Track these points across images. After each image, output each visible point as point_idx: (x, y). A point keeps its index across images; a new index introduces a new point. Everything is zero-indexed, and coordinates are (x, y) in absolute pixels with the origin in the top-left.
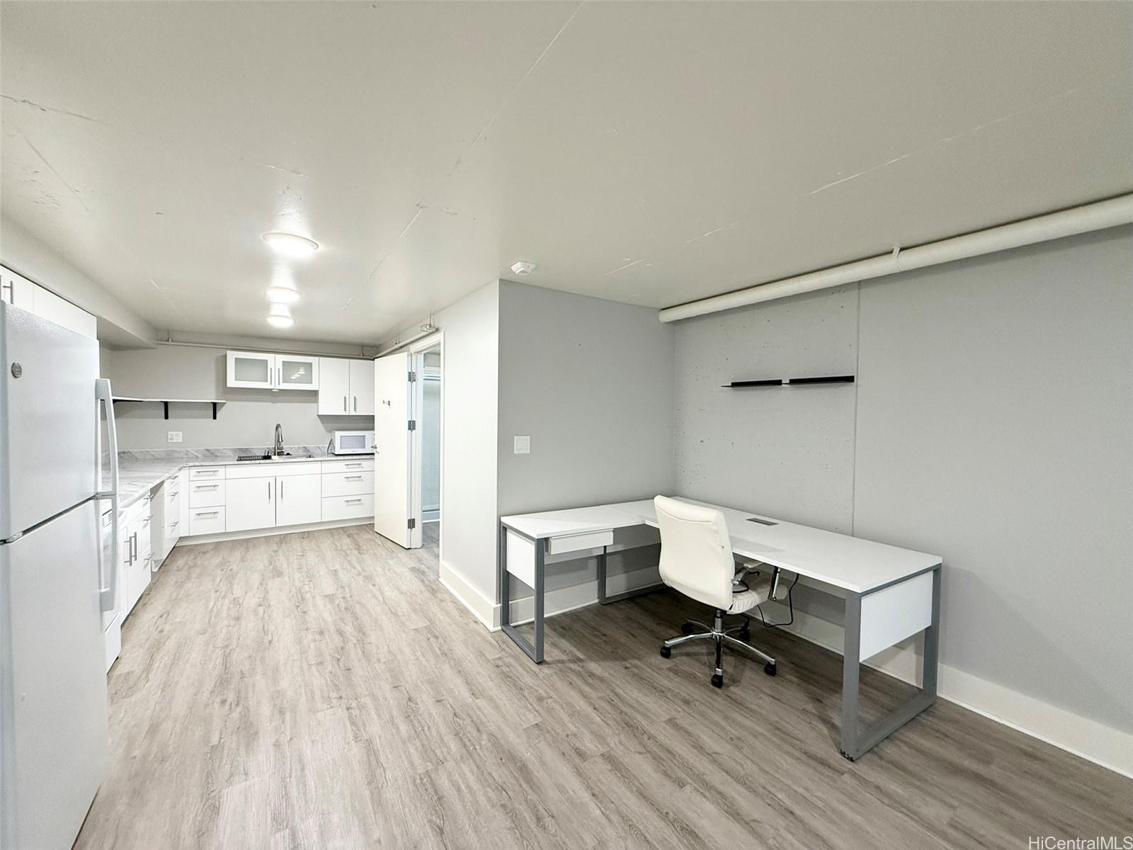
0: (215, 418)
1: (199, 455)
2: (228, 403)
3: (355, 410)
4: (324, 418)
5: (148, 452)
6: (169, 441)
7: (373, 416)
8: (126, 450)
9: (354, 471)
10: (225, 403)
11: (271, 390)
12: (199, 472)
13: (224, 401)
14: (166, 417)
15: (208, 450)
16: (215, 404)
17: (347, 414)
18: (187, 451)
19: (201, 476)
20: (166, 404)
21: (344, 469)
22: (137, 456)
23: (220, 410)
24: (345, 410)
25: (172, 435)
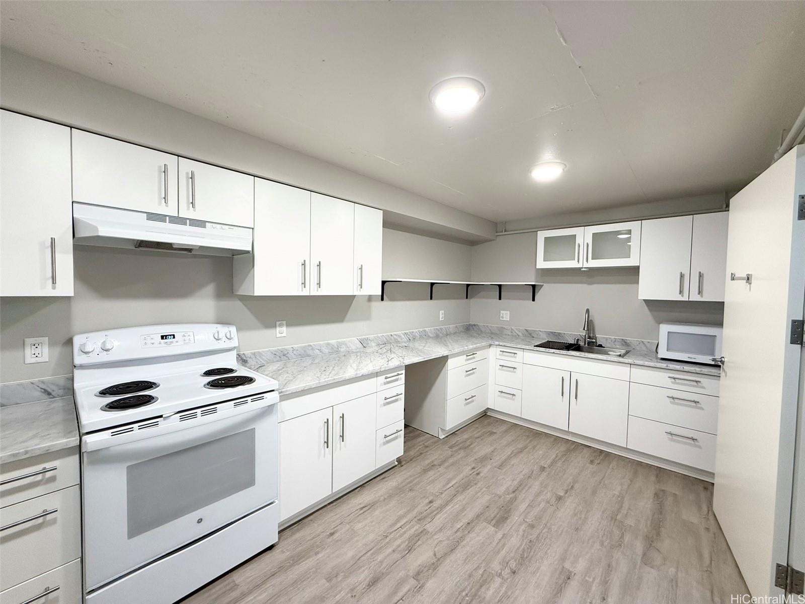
0: (534, 300)
1: (520, 334)
2: (545, 285)
3: (700, 292)
4: (651, 304)
5: (487, 326)
6: (501, 319)
7: (723, 303)
8: (476, 324)
9: (686, 391)
10: (542, 285)
11: (580, 269)
12: (503, 352)
13: (542, 284)
14: (500, 299)
15: (527, 330)
16: (534, 286)
17: (685, 298)
18: (512, 329)
19: (504, 355)
20: (500, 286)
21: (668, 383)
22: (483, 329)
23: (538, 292)
24: (681, 292)
25: (503, 314)
